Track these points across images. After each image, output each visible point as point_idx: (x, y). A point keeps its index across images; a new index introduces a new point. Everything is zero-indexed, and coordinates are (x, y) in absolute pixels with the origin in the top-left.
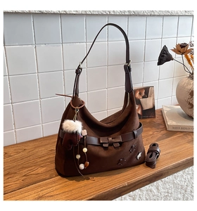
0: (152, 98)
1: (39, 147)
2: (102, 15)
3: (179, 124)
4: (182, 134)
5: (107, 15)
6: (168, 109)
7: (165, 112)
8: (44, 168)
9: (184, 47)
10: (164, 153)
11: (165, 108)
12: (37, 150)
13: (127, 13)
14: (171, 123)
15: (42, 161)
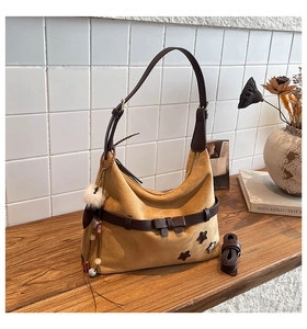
0: (225, 158)
1: (46, 234)
2: (158, 23)
3: (267, 203)
4: (271, 219)
5: (165, 23)
6: (249, 177)
7: (245, 181)
8: (57, 272)
9: (283, 82)
10: (248, 249)
11: (243, 175)
12: (42, 239)
13: (196, 23)
14: (255, 200)
15: (52, 259)
